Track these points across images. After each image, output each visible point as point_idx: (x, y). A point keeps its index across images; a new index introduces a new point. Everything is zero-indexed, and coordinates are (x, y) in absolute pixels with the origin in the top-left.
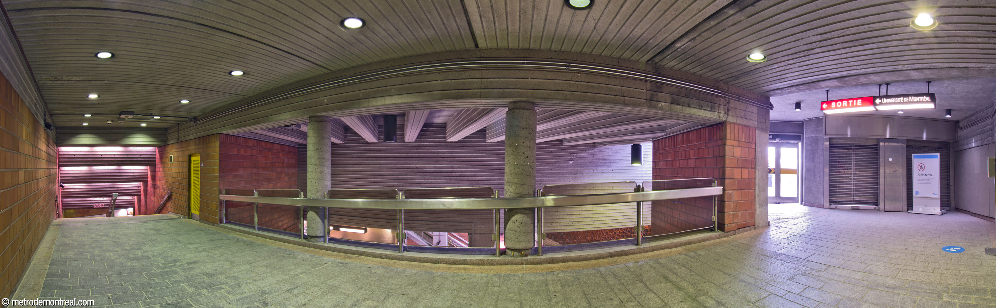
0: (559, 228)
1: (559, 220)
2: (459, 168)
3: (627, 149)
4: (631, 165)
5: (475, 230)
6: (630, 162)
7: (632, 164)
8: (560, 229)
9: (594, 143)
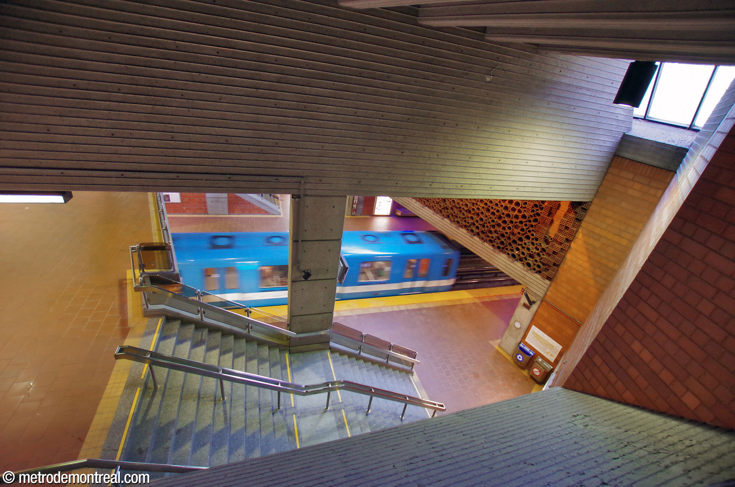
0: (441, 191)
1: (444, 180)
2: (276, 62)
3: (620, 68)
4: (616, 105)
5: (305, 189)
6: (613, 98)
7: (617, 101)
8: (441, 194)
9: (538, 45)
